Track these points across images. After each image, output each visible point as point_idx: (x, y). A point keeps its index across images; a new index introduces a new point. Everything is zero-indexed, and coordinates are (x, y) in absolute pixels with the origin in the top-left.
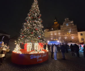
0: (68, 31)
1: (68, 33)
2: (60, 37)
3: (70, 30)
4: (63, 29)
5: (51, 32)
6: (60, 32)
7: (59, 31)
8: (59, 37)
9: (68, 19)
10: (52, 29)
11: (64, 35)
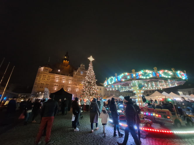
0: (81, 81)
1: (80, 85)
2: (70, 87)
3: (83, 81)
4: (76, 77)
5: (57, 76)
6: (71, 80)
7: (71, 78)
8: (68, 87)
9: (84, 66)
10: (59, 71)
11: (76, 85)
